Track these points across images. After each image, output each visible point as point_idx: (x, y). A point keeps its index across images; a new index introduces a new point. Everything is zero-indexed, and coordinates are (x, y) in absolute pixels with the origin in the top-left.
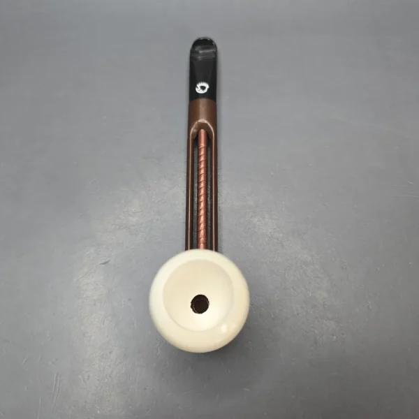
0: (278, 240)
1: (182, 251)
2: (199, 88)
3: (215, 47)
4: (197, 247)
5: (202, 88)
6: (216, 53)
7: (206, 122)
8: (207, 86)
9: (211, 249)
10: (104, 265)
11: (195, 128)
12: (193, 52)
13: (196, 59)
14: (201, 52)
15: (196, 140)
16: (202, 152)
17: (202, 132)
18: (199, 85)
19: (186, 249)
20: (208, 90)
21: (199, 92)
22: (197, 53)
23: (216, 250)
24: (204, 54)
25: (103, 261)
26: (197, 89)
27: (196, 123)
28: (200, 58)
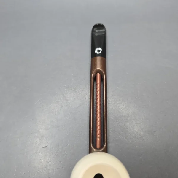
0: (140, 135)
2: (97, 51)
3: (105, 28)
5: (98, 50)
6: (105, 32)
7: (100, 69)
8: (101, 50)
10: (44, 148)
11: (95, 73)
12: (93, 31)
13: (95, 35)
14: (97, 31)
15: (95, 79)
16: (98, 86)
17: (98, 75)
18: (97, 49)
20: (102, 51)
21: (96, 53)
22: (95, 32)
24: (99, 32)
25: (44, 146)
26: (95, 51)
27: (95, 70)
28: (96, 34)
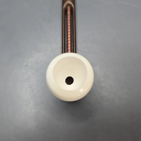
1: (60, 54)
4: (67, 52)
7: (70, 3)
9: (73, 52)
17: (69, 7)
19: (62, 53)
23: (76, 52)
